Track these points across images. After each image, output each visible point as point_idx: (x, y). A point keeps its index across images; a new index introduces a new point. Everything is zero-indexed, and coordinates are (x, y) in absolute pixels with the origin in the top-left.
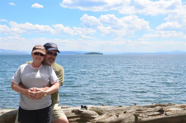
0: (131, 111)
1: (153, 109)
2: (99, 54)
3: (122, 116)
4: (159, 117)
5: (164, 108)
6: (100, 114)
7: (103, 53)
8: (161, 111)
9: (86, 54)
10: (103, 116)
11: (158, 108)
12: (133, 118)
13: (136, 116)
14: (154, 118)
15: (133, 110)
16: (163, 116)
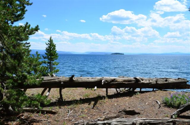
0: (154, 80)
1: (163, 80)
2: (121, 54)
3: (151, 81)
4: (165, 82)
5: (168, 79)
6: (142, 80)
7: (124, 54)
8: (166, 81)
9: (112, 54)
10: (143, 81)
11: (165, 79)
12: (155, 83)
13: (156, 81)
14: (163, 83)
15: (155, 79)
16: (167, 82)
